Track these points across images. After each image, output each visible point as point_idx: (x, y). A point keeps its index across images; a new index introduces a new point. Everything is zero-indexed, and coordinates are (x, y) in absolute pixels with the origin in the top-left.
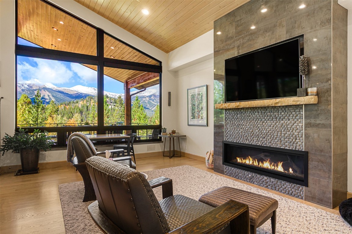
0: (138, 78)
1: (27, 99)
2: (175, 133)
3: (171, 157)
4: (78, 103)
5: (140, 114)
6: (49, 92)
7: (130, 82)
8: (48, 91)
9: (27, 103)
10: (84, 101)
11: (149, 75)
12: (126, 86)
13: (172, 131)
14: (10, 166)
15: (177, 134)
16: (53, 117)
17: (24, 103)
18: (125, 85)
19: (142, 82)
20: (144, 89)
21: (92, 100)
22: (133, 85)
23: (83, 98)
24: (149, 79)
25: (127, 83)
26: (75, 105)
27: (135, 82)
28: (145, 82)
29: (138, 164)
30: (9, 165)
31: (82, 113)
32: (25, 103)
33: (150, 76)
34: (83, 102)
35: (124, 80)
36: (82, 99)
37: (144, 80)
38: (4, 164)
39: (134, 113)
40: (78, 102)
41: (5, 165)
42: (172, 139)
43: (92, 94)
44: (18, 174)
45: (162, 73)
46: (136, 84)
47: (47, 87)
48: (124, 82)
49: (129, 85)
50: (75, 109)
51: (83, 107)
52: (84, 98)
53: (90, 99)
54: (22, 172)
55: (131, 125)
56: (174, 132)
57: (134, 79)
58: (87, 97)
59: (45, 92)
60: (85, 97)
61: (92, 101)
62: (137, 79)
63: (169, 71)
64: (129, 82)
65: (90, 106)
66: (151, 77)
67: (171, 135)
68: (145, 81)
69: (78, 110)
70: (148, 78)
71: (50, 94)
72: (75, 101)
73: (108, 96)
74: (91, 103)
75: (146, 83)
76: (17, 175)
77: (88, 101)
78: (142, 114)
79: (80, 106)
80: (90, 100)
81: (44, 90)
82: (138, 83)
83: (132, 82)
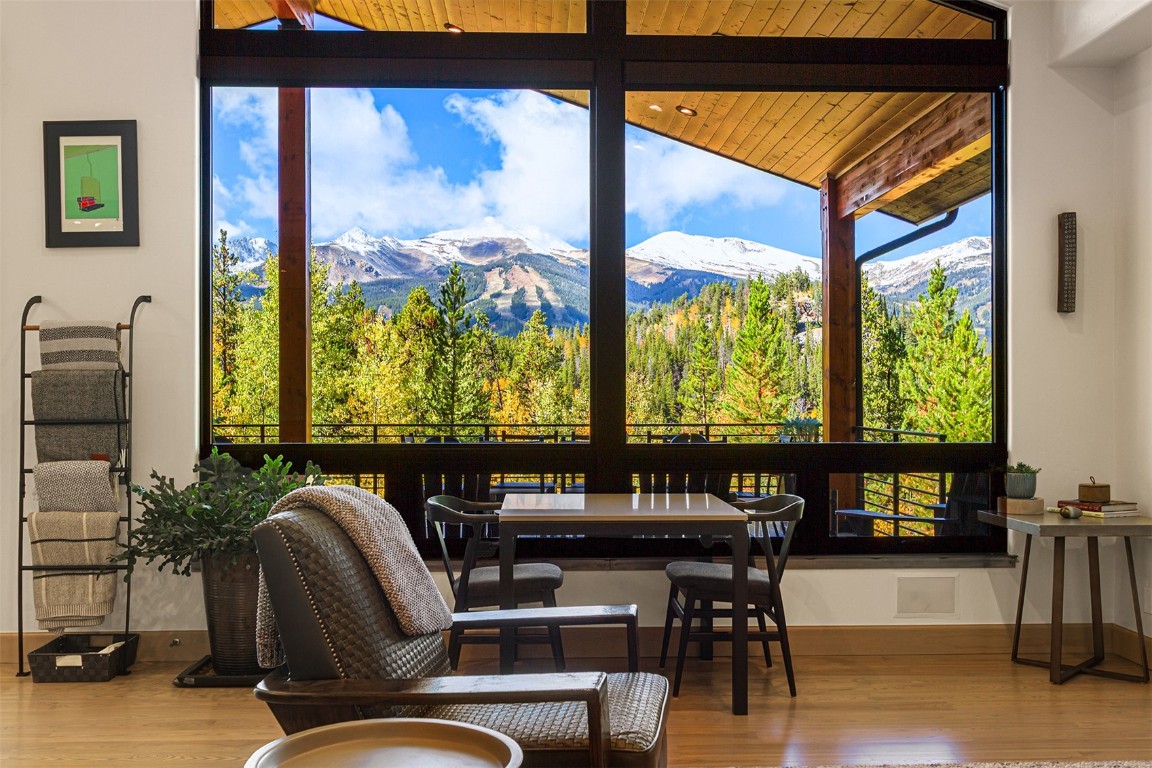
0: (892, 150)
1: (423, 311)
2: (1107, 502)
3: (1062, 676)
4: (664, 320)
5: (957, 370)
6: (544, 272)
7: (851, 178)
8: (535, 269)
9: (424, 327)
10: (691, 309)
11: (949, 120)
12: (826, 204)
13: (1082, 487)
14: (176, 634)
15: (1120, 512)
16: (527, 391)
17: (414, 327)
18: (826, 198)
19: (914, 173)
20: (943, 216)
21: (728, 301)
22: (863, 195)
23: (686, 294)
24: (950, 147)
25: (834, 188)
26: (648, 332)
27: (872, 175)
28: (929, 165)
29: (812, 699)
30: (173, 628)
31: (681, 369)
32: (419, 325)
33: (958, 125)
34: (686, 316)
35: (819, 172)
36: (681, 298)
37: (925, 156)
38: (153, 623)
39: (920, 365)
40: (661, 317)
41: (157, 628)
42: (1075, 544)
43: (729, 272)
44: (187, 680)
45: (1006, 83)
46: (879, 189)
47: (535, 251)
48: (818, 184)
49: (843, 197)
50: (650, 353)
51: (686, 339)
52: (689, 297)
53: (716, 297)
54: (211, 673)
55: (860, 436)
56: (1094, 496)
57: (868, 161)
58: (706, 289)
59: (524, 274)
60: (693, 290)
61: (729, 307)
62: (884, 155)
63: (1058, 67)
64: (845, 183)
65: (717, 334)
66: (961, 133)
67: (1066, 516)
68: (928, 162)
69: (662, 355)
70: (943, 140)
71: (544, 285)
72: (648, 315)
73: (807, 280)
74: (723, 318)
75: (934, 172)
76: (181, 684)
77: (709, 310)
78: (964, 375)
79: (672, 336)
80: (720, 304)
81: (522, 267)
82: (892, 182)
83: (862, 177)
